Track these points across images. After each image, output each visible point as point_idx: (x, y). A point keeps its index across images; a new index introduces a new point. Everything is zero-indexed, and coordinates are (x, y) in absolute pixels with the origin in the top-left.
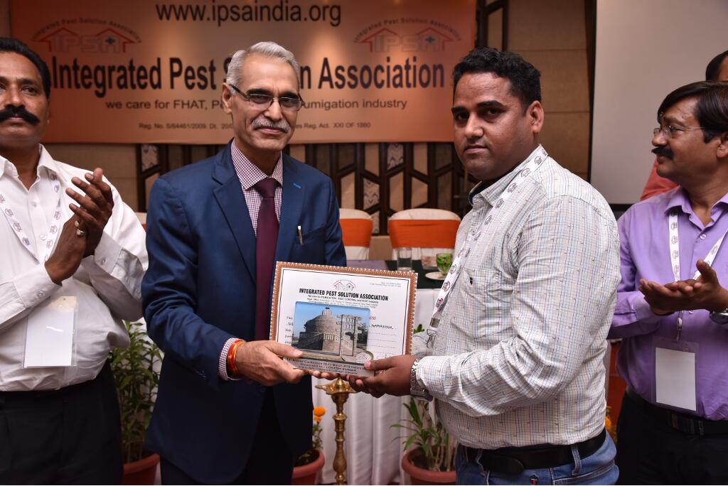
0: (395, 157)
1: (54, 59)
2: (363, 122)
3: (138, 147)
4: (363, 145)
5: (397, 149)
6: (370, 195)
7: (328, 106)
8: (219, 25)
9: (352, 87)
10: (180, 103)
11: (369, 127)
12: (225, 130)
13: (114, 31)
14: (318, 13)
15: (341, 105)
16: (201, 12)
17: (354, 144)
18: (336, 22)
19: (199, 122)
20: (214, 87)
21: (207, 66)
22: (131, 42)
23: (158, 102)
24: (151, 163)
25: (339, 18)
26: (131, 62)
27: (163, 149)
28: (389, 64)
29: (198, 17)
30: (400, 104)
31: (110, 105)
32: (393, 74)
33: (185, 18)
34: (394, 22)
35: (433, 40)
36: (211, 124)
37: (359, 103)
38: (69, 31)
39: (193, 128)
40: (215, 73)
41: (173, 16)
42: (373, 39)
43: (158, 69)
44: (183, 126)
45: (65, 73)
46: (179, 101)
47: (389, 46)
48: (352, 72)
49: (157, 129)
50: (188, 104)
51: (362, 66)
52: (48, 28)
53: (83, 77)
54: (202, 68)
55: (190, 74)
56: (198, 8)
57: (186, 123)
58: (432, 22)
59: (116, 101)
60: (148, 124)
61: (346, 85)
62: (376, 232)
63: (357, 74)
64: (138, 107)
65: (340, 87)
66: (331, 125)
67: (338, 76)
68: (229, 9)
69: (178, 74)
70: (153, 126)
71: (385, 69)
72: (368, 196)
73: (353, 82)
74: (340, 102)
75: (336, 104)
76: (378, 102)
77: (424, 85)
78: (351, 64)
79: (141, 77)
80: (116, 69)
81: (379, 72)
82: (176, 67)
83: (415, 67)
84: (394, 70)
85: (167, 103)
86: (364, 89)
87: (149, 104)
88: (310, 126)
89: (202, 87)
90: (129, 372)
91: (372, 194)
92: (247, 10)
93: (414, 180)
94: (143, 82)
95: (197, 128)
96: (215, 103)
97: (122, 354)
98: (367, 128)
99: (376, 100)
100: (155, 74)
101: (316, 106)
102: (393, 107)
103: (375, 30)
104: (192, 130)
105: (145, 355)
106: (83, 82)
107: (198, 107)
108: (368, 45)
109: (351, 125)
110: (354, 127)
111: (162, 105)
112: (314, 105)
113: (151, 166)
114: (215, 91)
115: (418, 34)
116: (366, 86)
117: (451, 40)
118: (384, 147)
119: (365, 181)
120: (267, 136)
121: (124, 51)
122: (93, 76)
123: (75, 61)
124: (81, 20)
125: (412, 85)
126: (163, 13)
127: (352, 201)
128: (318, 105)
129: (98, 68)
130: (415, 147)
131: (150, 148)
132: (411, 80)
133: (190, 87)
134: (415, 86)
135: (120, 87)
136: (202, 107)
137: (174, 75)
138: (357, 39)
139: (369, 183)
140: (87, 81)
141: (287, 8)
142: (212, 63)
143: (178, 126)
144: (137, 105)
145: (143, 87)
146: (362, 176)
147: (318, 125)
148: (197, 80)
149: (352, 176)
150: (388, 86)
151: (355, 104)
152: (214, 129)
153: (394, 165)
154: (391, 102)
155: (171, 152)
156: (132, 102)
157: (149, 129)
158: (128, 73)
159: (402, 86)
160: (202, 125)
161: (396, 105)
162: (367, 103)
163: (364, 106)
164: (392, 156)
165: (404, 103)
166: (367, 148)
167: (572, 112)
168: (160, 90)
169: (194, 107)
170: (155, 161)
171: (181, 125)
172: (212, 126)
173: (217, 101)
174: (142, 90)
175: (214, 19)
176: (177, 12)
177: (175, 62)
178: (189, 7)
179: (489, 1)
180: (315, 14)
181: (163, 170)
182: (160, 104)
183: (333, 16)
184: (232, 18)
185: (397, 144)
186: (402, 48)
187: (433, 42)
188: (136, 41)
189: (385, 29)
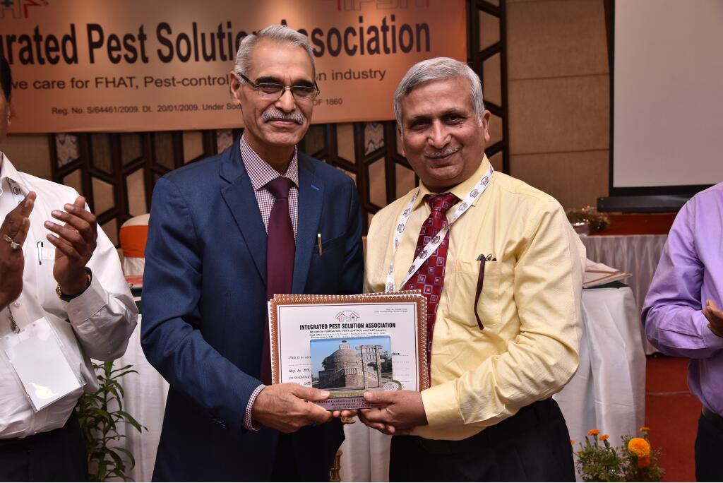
0: (373, 139)
2: (334, 98)
3: (52, 138)
4: (334, 126)
5: (376, 130)
9: (318, 55)
10: (104, 81)
11: (341, 103)
12: (163, 113)
17: (324, 125)
19: (129, 105)
20: (145, 60)
21: (136, 35)
22: (35, 4)
23: (76, 80)
24: (70, 158)
26: (37, 30)
27: (84, 140)
28: (361, 25)
30: (378, 74)
32: (367, 38)
36: (144, 107)
37: (327, 78)
39: (121, 111)
40: (146, 43)
43: (73, 40)
44: (108, 110)
46: (102, 78)
47: (360, 3)
48: (317, 36)
49: (75, 114)
50: (114, 82)
51: (331, 27)
54: (129, 37)
55: (114, 44)
57: (114, 106)
59: (20, 81)
60: (62, 108)
63: (324, 39)
64: (49, 87)
69: (99, 44)
70: (70, 110)
71: (358, 32)
73: (318, 49)
76: (350, 73)
77: (406, 50)
78: (317, 27)
79: (50, 48)
80: (17, 39)
81: (350, 35)
82: (96, 36)
83: (393, 27)
84: (369, 32)
85: (87, 82)
86: (332, 57)
87: (64, 84)
89: (131, 61)
93: (399, 167)
94: (53, 55)
95: (127, 112)
96: (149, 80)
98: (338, 105)
99: (348, 71)
100: (69, 44)
102: (369, 79)
104: (120, 114)
107: (126, 86)
108: (334, 3)
109: (319, 102)
110: (321, 104)
111: (80, 84)
113: (70, 161)
114: (146, 65)
116: (335, 53)
118: (359, 128)
121: (26, 16)
125: (391, 50)
131: (68, 138)
132: (390, 45)
133: (115, 61)
134: (394, 51)
135: (24, 62)
136: (131, 85)
137: (93, 46)
142: (141, 29)
144: (48, 85)
145: (55, 61)
148: (123, 52)
150: (362, 53)
151: (323, 76)
152: (148, 112)
153: (373, 150)
154: (366, 72)
155: (95, 142)
156: (41, 81)
157: (66, 114)
158: (34, 44)
159: (379, 52)
160: (133, 108)
161: (373, 76)
162: (337, 74)
163: (333, 78)
164: (370, 139)
165: (382, 72)
166: (339, 130)
167: (586, 76)
168: (76, 65)
169: (121, 86)
170: (74, 154)
171: (107, 108)
172: (145, 109)
173: (150, 77)
174: (54, 66)
177: (94, 29)
181: (86, 166)
182: (78, 82)
185: (376, 123)
186: (377, 5)
188: (42, 3)
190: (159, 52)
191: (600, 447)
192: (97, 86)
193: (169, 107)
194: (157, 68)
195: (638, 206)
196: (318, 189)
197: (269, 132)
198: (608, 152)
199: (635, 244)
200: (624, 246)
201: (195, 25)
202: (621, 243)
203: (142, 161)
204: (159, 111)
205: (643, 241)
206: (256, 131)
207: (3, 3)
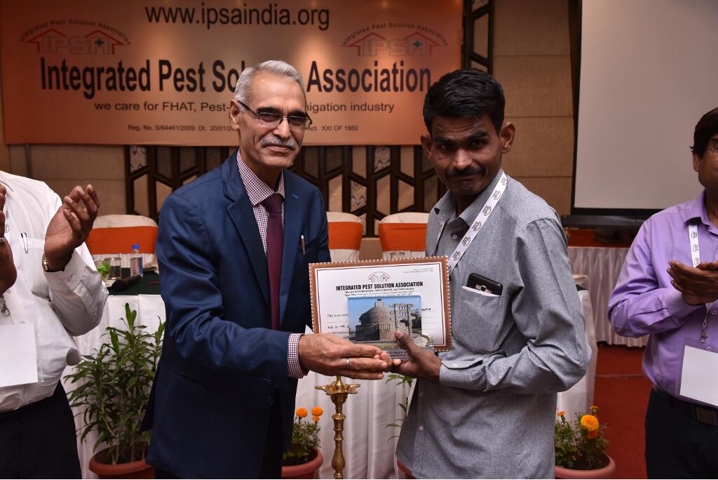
0: (382, 160)
1: (43, 60)
2: (351, 125)
3: (127, 149)
4: (350, 148)
5: (384, 152)
6: (357, 197)
7: (317, 109)
8: (209, 28)
9: (340, 90)
10: (169, 105)
11: (357, 130)
13: (101, 32)
14: (307, 17)
15: (329, 108)
16: (191, 14)
17: (342, 147)
18: (325, 26)
19: (188, 125)
20: (203, 89)
21: (196, 69)
22: (120, 44)
23: (147, 104)
24: (140, 165)
25: (327, 22)
26: (120, 64)
27: (152, 151)
28: (376, 68)
29: (187, 19)
30: (388, 107)
31: (98, 107)
32: (380, 78)
33: (174, 20)
34: (382, 27)
35: (421, 44)
36: (199, 127)
37: (347, 108)
38: (57, 32)
39: (182, 130)
40: (204, 75)
41: (162, 18)
42: (361, 42)
43: (147, 71)
44: (172, 128)
45: (54, 74)
46: (168, 103)
47: (376, 51)
48: (340, 75)
49: (145, 130)
50: (177, 106)
51: (351, 69)
52: (36, 28)
53: (72, 78)
54: (191, 71)
55: (179, 77)
56: (187, 11)
57: (175, 125)
58: (419, 27)
59: (104, 103)
60: (136, 125)
61: (334, 87)
62: (363, 234)
63: (346, 78)
64: (127, 109)
65: (328, 90)
66: (320, 128)
67: (327, 79)
68: (218, 12)
69: (167, 76)
70: (142, 127)
71: (373, 73)
72: (355, 198)
73: (341, 86)
74: (328, 105)
75: (325, 107)
76: (365, 105)
77: (411, 89)
78: (340, 68)
79: (130, 78)
80: (105, 71)
81: (367, 75)
83: (402, 71)
84: (382, 74)
85: (156, 105)
86: (352, 93)
87: (138, 106)
89: (192, 90)
91: (360, 196)
92: (236, 13)
93: (401, 183)
94: (132, 83)
95: (185, 130)
96: (204, 105)
98: (355, 131)
99: (364, 103)
100: (144, 76)
103: (363, 35)
104: (181, 132)
106: (72, 84)
107: (187, 109)
109: (339, 128)
110: (341, 130)
111: (151, 107)
113: (140, 167)
114: (203, 93)
115: (406, 39)
116: (354, 90)
117: (438, 45)
118: (371, 150)
119: (352, 182)
120: (276, 154)
121: (113, 53)
122: (82, 78)
123: (64, 62)
124: (70, 21)
125: (399, 89)
126: (153, 15)
127: (340, 204)
129: (87, 69)
130: (402, 150)
131: (139, 149)
132: (398, 84)
133: (179, 89)
134: (402, 90)
135: (109, 88)
136: (191, 109)
137: (163, 77)
138: (344, 43)
139: (357, 186)
140: (76, 82)
141: (276, 11)
142: (201, 65)
144: (126, 107)
145: (132, 88)
146: (349, 179)
148: (186, 82)
149: (340, 178)
150: (376, 90)
151: (343, 108)
152: (203, 131)
153: (381, 168)
154: (379, 105)
155: (160, 153)
156: (121, 104)
157: (138, 130)
158: (117, 75)
159: (389, 90)
160: (191, 127)
162: (355, 106)
163: (352, 109)
164: (378, 159)
165: (391, 107)
166: (354, 151)
167: (556, 117)
168: (149, 92)
169: (183, 109)
170: (143, 163)
171: (170, 127)
172: (201, 129)
173: (205, 103)
174: (132, 92)
175: (203, 22)
176: (167, 14)
177: (164, 64)
178: (179, 9)
179: (475, 7)
180: (304, 18)
181: (152, 171)
182: (149, 105)
183: (322, 20)
184: (221, 21)
185: (384, 147)
186: (390, 52)
187: (420, 47)
188: (125, 43)
189: (373, 34)
190: (214, 83)
191: (558, 421)
192: (164, 109)
193: (220, 127)
194: (211, 96)
195: (594, 223)
198: (571, 179)
199: (590, 254)
200: (581, 256)
203: (196, 170)
204: (211, 130)
207: (96, 42)
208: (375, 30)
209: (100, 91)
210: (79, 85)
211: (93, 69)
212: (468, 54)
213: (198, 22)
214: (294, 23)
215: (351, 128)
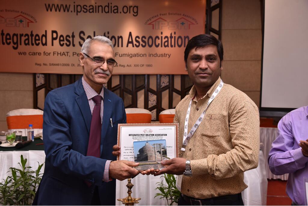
0: (165, 82)
2: (149, 64)
3: (34, 75)
4: (149, 75)
5: (165, 78)
6: (152, 101)
7: (131, 56)
8: (77, 15)
9: (143, 46)
10: (57, 53)
11: (152, 66)
13: (22, 16)
14: (127, 9)
15: (138, 56)
16: (68, 8)
17: (144, 75)
18: (136, 14)
19: (66, 63)
20: (74, 45)
22: (32, 22)
23: (45, 52)
24: (41, 83)
25: (137, 12)
26: (32, 32)
27: (47, 76)
28: (162, 35)
29: (66, 10)
31: (20, 53)
32: (164, 40)
33: (60, 11)
34: (165, 14)
35: (184, 24)
36: (72, 64)
37: (147, 56)
39: (63, 66)
40: (74, 38)
41: (53, 9)
42: (154, 23)
43: (46, 36)
44: (58, 65)
47: (162, 27)
48: (144, 39)
49: (44, 66)
50: (61, 54)
51: (149, 35)
53: (7, 39)
54: (68, 36)
55: (61, 39)
56: (66, 6)
57: (60, 63)
58: (184, 15)
59: (23, 52)
60: (39, 63)
61: (141, 46)
62: (155, 119)
63: (146, 40)
64: (35, 55)
65: (137, 46)
66: (133, 65)
67: (137, 41)
68: (82, 7)
69: (56, 39)
70: (42, 64)
71: (160, 38)
72: (151, 101)
73: (144, 44)
74: (137, 54)
75: (135, 55)
76: (156, 54)
77: (179, 46)
78: (144, 35)
79: (37, 39)
80: (24, 35)
81: (157, 39)
82: (55, 35)
83: (175, 37)
84: (165, 38)
85: (50, 53)
86: (149, 48)
87: (41, 54)
88: (122, 66)
89: (68, 46)
90: (23, 192)
91: (153, 100)
92: (91, 7)
93: (174, 94)
94: (37, 42)
95: (65, 66)
96: (75, 53)
97: (19, 183)
99: (155, 53)
100: (44, 38)
101: (125, 56)
102: (164, 57)
103: (155, 19)
105: (32, 183)
106: (6, 42)
107: (65, 56)
108: (151, 26)
109: (143, 65)
111: (47, 54)
112: (124, 55)
113: (41, 84)
114: (74, 47)
115: (177, 21)
116: (150, 46)
117: (193, 24)
118: (159, 76)
119: (149, 93)
121: (28, 26)
122: (12, 39)
123: (3, 31)
124: (6, 10)
125: (173, 46)
126: (49, 8)
127: (143, 104)
128: (126, 55)
129: (14, 35)
130: (175, 77)
131: (41, 75)
132: (173, 44)
133: (62, 45)
134: (175, 46)
135: (26, 44)
136: (67, 55)
137: (53, 39)
138: (146, 23)
139: (151, 95)
140: (8, 41)
141: (111, 6)
142: (73, 33)
143: (55, 65)
144: (34, 54)
145: (38, 45)
146: (149, 91)
147: (126, 65)
148: (65, 42)
149: (143, 91)
150: (162, 46)
151: (145, 55)
152: (73, 66)
153: (164, 86)
154: (163, 54)
155: (51, 77)
156: (32, 52)
157: (40, 65)
158: (30, 38)
159: (168, 47)
160: (68, 65)
161: (165, 56)
162: (151, 55)
163: (149, 56)
164: (163, 81)
165: (169, 55)
166: (151, 77)
167: (253, 60)
168: (46, 46)
169: (63, 55)
170: (43, 82)
171: (57, 64)
172: (72, 65)
173: (75, 52)
175: (74, 12)
176: (56, 7)
177: (54, 33)
178: (62, 5)
179: (213, 4)
180: (125, 10)
181: (47, 87)
182: (46, 53)
183: (134, 11)
184: (83, 11)
185: (166, 75)
186: (169, 28)
187: (184, 25)
188: (34, 22)
189: (160, 18)
190: (80, 42)
192: (54, 55)
194: (78, 49)
196: (111, 101)
197: (97, 78)
199: (270, 131)
200: (265, 132)
201: (94, 32)
202: (264, 130)
204: (78, 66)
205: (273, 130)
206: (91, 77)
207: (19, 21)
208: (162, 17)
209: (21, 46)
210: (10, 42)
211: (17, 34)
212: (208, 28)
213: (72, 12)
214: (121, 13)
215: (149, 66)
